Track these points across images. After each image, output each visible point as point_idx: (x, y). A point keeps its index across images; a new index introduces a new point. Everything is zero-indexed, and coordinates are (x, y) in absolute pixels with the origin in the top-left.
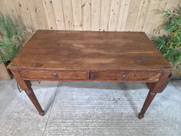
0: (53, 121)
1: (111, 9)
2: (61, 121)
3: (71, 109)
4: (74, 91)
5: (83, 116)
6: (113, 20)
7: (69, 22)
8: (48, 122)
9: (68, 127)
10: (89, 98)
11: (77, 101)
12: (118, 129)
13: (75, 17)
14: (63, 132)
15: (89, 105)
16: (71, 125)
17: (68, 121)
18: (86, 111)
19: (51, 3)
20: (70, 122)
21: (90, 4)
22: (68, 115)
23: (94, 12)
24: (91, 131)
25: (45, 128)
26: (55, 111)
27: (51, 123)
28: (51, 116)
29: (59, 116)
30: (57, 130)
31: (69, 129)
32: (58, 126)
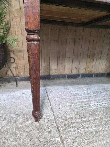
0: (66, 122)
2: (79, 121)
3: (82, 105)
4: (68, 88)
8: (59, 125)
10: (93, 92)
11: (81, 96)
14: (99, 136)
15: (100, 98)
16: (101, 122)
20: (96, 119)
22: (84, 111)
25: (61, 136)
26: (60, 109)
27: (65, 126)
28: (57, 116)
29: (71, 114)
30: (85, 134)
31: (103, 129)
32: (82, 129)
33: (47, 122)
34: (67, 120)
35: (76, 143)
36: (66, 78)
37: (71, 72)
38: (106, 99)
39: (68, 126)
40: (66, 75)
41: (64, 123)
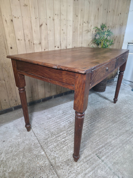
0: (46, 141)
1: (62, 29)
2: (54, 137)
3: (55, 125)
4: (45, 112)
5: (71, 124)
6: (63, 38)
7: (29, 41)
8: (42, 145)
9: (66, 137)
10: (63, 111)
11: (55, 118)
12: (103, 119)
13: (34, 35)
14: (66, 143)
15: (68, 116)
16: (67, 135)
17: (61, 134)
18: (69, 120)
19: (12, 22)
20: (64, 133)
21: (47, 24)
22: (57, 130)
23: (50, 31)
24: (87, 129)
25: (44, 151)
26: (40, 133)
27: (46, 143)
28: (40, 139)
29: (49, 134)
30: (58, 145)
31: (68, 139)
32: (56, 142)
33: (34, 145)
34: (46, 139)
35: (53, 151)
36: (42, 102)
37: (44, 96)
38: (71, 115)
39: (48, 143)
40: (41, 100)
41: (45, 142)
